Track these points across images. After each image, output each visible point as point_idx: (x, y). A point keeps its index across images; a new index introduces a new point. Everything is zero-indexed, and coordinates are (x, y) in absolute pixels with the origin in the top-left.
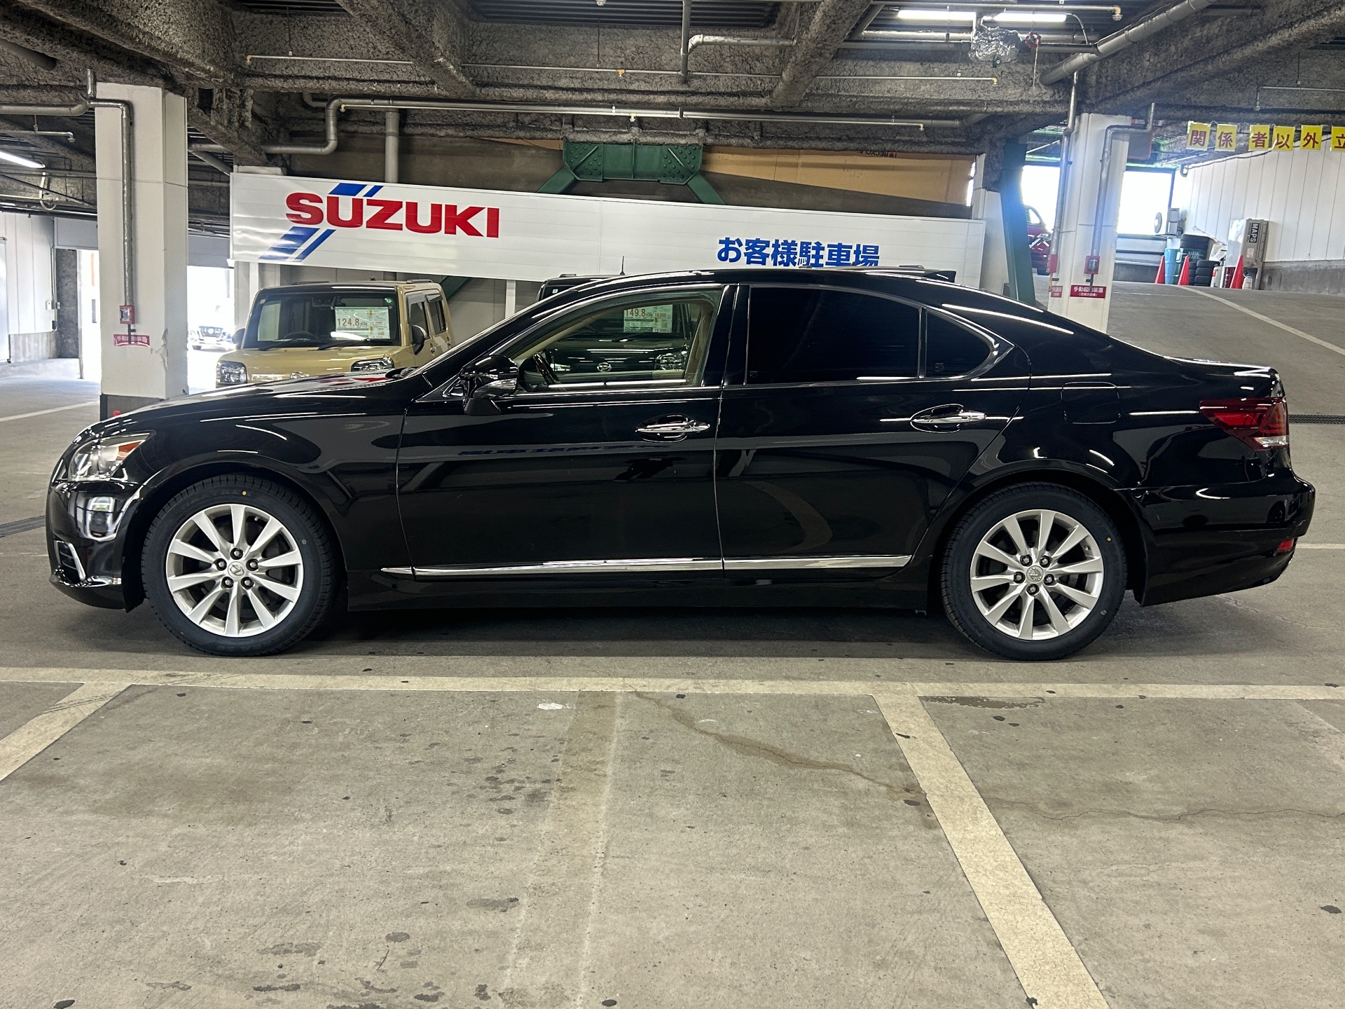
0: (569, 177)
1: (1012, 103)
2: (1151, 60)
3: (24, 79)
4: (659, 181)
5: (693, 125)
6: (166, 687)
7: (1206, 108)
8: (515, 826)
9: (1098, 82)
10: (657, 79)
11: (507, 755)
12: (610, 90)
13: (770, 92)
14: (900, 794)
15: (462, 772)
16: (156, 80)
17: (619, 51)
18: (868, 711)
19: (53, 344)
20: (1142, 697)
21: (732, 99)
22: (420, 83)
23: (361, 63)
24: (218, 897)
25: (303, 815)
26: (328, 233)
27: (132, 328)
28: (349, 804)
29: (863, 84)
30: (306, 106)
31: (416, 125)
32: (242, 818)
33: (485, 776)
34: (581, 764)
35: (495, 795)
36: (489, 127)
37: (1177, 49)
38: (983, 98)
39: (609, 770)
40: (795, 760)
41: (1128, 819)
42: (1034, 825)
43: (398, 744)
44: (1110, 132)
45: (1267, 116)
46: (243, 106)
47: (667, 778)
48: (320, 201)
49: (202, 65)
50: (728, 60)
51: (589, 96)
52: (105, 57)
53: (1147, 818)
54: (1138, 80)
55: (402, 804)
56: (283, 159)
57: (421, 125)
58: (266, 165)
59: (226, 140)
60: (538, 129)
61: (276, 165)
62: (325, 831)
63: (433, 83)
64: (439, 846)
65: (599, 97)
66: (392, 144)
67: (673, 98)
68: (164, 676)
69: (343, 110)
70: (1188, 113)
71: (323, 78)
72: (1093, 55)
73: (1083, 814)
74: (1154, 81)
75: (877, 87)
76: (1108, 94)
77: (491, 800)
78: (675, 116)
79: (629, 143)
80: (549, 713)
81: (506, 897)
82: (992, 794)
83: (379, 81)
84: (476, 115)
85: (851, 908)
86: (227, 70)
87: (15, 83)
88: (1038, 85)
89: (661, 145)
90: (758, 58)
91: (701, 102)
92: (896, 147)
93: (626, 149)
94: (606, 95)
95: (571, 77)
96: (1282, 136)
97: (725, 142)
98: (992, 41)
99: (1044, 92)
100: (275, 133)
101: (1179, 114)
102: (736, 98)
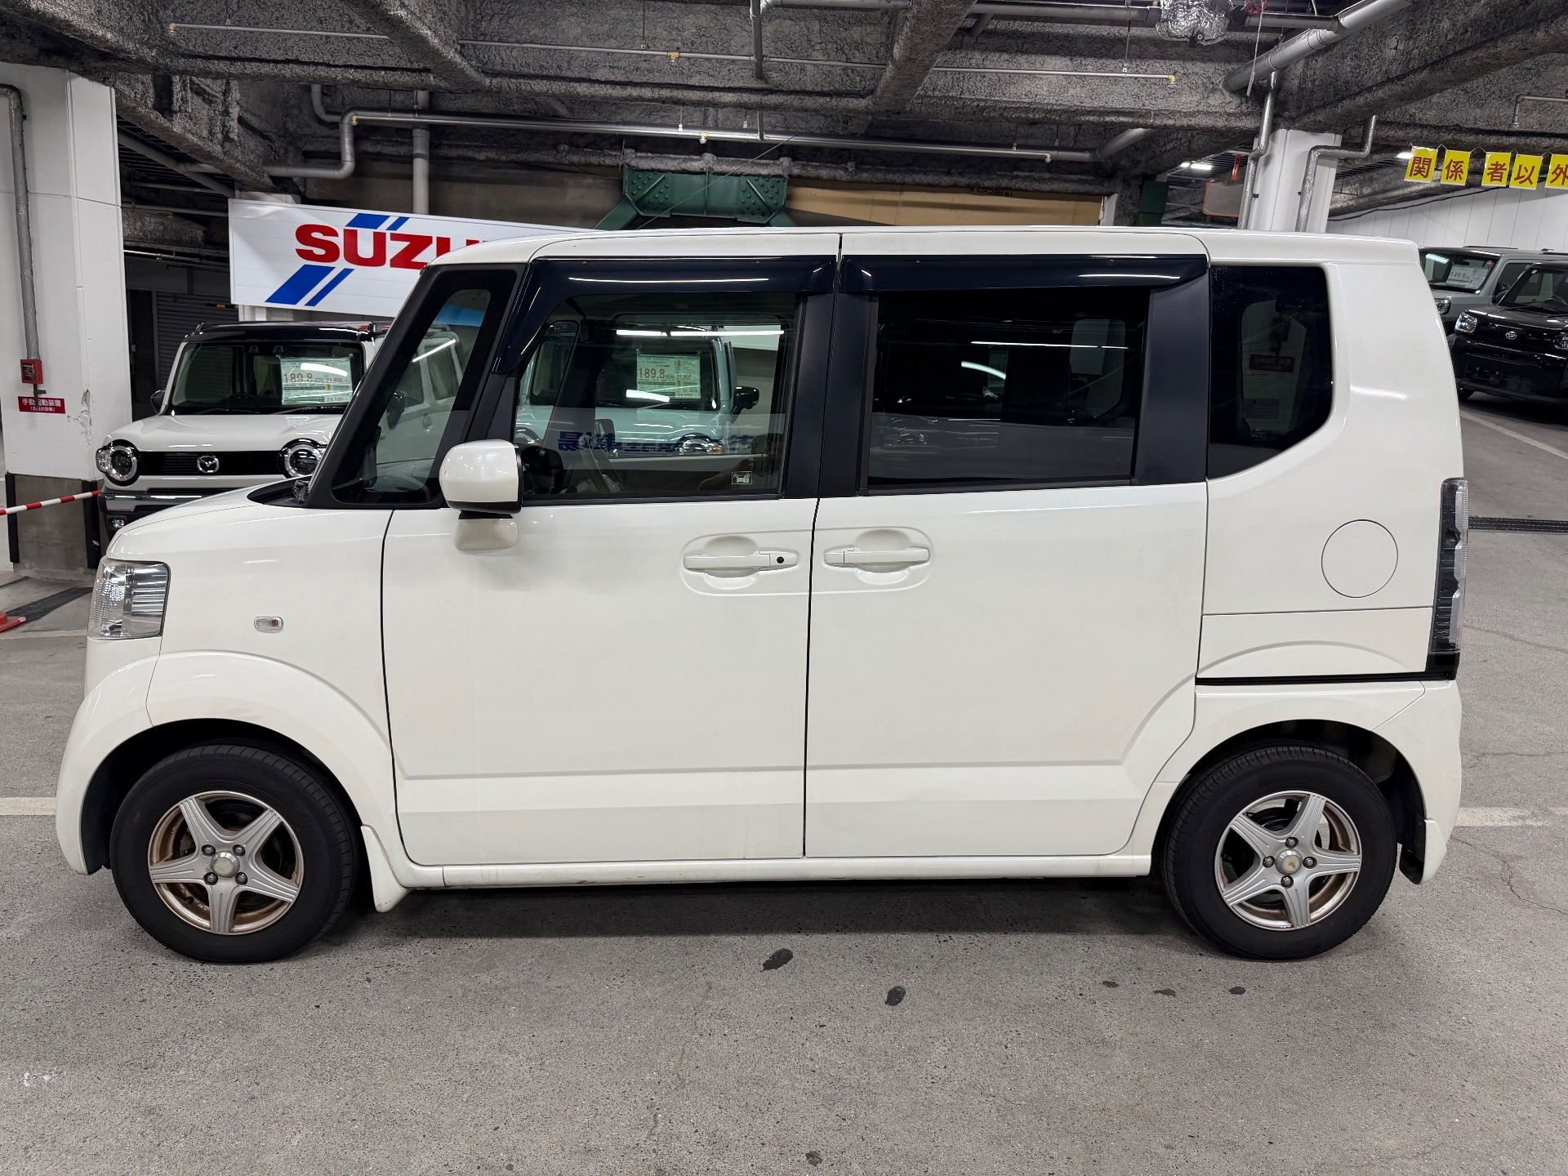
0: (631, 213)
1: (1186, 115)
2: (1401, 47)
4: (736, 219)
5: (775, 152)
10: (725, 71)
12: (662, 84)
13: (872, 91)
17: (674, 33)
22: (412, 71)
23: (331, 40)
26: (345, 273)
27: (39, 388)
30: (321, 122)
31: (450, 146)
36: (537, 150)
38: (1148, 107)
44: (1314, 155)
48: (335, 234)
51: (635, 92)
56: (294, 184)
57: (457, 146)
58: (273, 191)
60: (595, 154)
61: (285, 191)
65: (647, 93)
66: (420, 167)
67: (748, 99)
69: (355, 123)
78: (754, 138)
79: (701, 173)
84: (522, 135)
88: (1221, 90)
89: (739, 176)
90: (857, 46)
91: (782, 104)
92: (1013, 184)
93: (697, 179)
94: (656, 91)
95: (611, 67)
96: (1525, 168)
97: (814, 173)
98: (1193, 6)
99: (1227, 101)
100: (282, 152)
101: (1401, 134)
102: (828, 99)
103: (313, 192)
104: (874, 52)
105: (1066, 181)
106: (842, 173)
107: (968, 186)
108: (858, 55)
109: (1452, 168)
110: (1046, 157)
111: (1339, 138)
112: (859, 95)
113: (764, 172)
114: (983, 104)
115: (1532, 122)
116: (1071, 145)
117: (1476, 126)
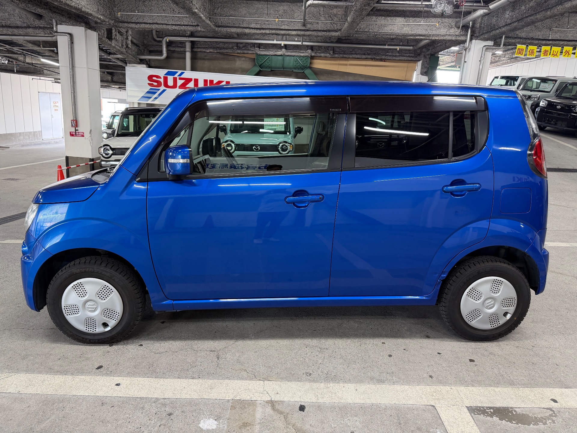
0: (257, 69)
1: (443, 36)
3: (29, 24)
4: (293, 71)
5: (306, 48)
7: (525, 38)
9: (480, 27)
10: (292, 24)
12: (272, 29)
13: (340, 30)
16: (82, 24)
17: (276, 12)
21: (324, 33)
22: (193, 26)
23: (168, 16)
26: (164, 91)
27: (77, 129)
31: (198, 48)
36: (226, 49)
44: (485, 48)
45: (551, 42)
46: (127, 39)
48: (160, 78)
50: (322, 16)
51: (264, 31)
56: (146, 61)
57: (200, 48)
58: (140, 63)
59: (122, 53)
60: (246, 50)
61: (143, 64)
63: (198, 25)
65: (268, 32)
66: (188, 55)
67: (299, 33)
70: (517, 40)
71: (152, 24)
72: (486, 11)
76: (485, 32)
78: (299, 44)
79: (281, 55)
83: (175, 25)
84: (221, 44)
86: (110, 19)
87: (26, 26)
88: (454, 28)
89: (294, 56)
90: (335, 15)
91: (311, 34)
92: (386, 57)
93: (280, 58)
94: (271, 31)
95: (256, 23)
96: (555, 51)
97: (319, 55)
98: (442, 3)
99: (456, 31)
100: (143, 51)
101: (513, 41)
102: (326, 33)
103: (153, 64)
104: (341, 17)
105: (404, 56)
106: (329, 55)
107: (371, 59)
108: (335, 18)
109: (531, 52)
110: (397, 49)
111: (493, 42)
112: (336, 31)
113: (302, 55)
114: (376, 33)
115: (557, 36)
116: (406, 44)
117: (539, 38)
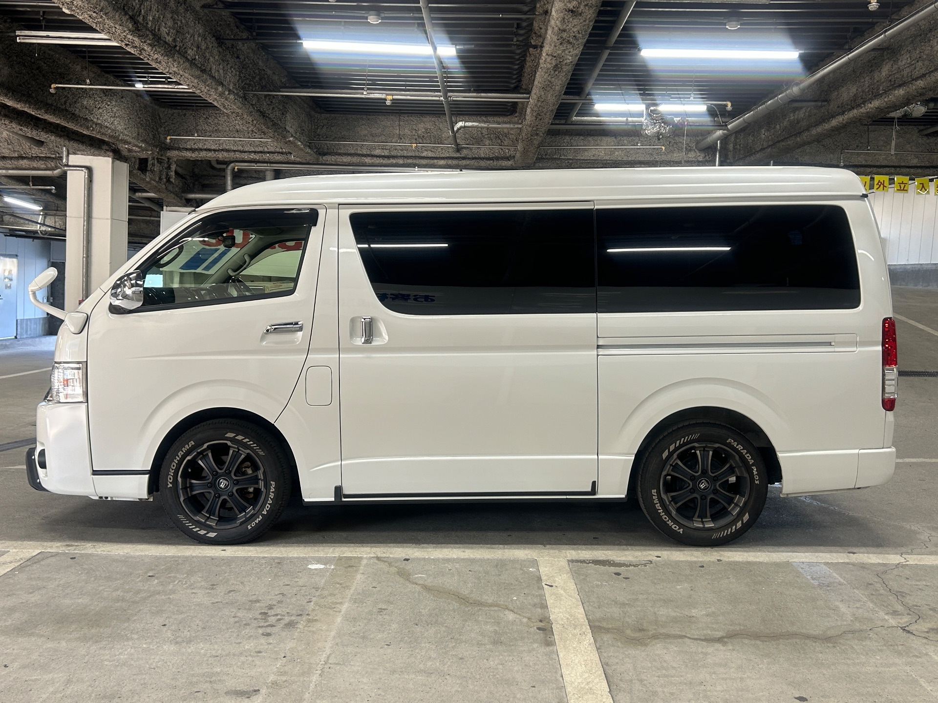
1: (677, 162)
2: (766, 134)
3: (22, 153)
6: (64, 554)
8: (270, 644)
9: (734, 148)
10: (439, 150)
11: (279, 598)
12: (408, 157)
14: (535, 624)
15: (245, 609)
16: (108, 153)
17: (414, 132)
18: (530, 569)
19: (47, 325)
20: (718, 560)
21: (489, 162)
22: (282, 153)
23: (243, 141)
24: (63, 688)
25: (133, 636)
28: (165, 629)
29: (576, 151)
30: (213, 168)
32: (92, 638)
33: (260, 612)
34: (326, 604)
35: (262, 624)
37: (780, 127)
38: (658, 160)
39: (344, 608)
40: (471, 601)
41: (684, 640)
42: (619, 644)
43: (208, 591)
46: (169, 168)
47: (381, 613)
49: (136, 143)
50: (486, 136)
51: (394, 161)
52: (73, 139)
53: (696, 639)
54: (758, 147)
55: (200, 629)
56: (197, 202)
58: (185, 206)
59: (157, 190)
61: (192, 206)
62: (144, 646)
63: (290, 153)
64: (217, 656)
65: (401, 161)
67: (450, 162)
68: (64, 546)
69: (236, 170)
71: (218, 150)
72: (725, 131)
73: (655, 637)
74: (767, 148)
75: (586, 153)
76: (741, 156)
77: (259, 627)
80: (314, 571)
81: (252, 689)
82: (597, 624)
83: (255, 152)
85: (480, 696)
86: (154, 146)
87: (16, 155)
88: (694, 150)
91: (468, 165)
94: (405, 160)
95: (382, 149)
99: (698, 155)
100: (191, 185)
112: (508, 159)
